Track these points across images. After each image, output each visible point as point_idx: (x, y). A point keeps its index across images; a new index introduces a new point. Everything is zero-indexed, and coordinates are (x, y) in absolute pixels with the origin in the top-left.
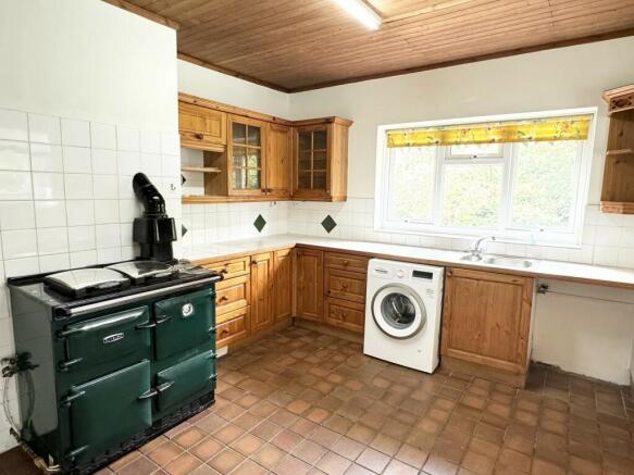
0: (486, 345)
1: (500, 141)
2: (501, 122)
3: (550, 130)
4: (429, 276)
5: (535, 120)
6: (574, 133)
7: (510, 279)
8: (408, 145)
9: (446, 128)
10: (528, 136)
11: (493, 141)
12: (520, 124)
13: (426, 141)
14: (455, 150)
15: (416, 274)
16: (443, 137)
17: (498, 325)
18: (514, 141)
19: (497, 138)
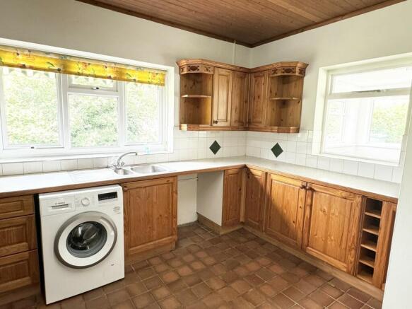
0: (155, 233)
1: (115, 79)
2: (115, 64)
3: (146, 76)
4: (114, 195)
5: (139, 68)
6: (158, 81)
7: (165, 181)
8: (23, 67)
9: (68, 58)
10: (133, 78)
11: (110, 78)
12: (128, 68)
13: (47, 66)
14: (76, 80)
15: (102, 197)
16: (65, 66)
17: (161, 216)
18: (124, 80)
19: (112, 76)
